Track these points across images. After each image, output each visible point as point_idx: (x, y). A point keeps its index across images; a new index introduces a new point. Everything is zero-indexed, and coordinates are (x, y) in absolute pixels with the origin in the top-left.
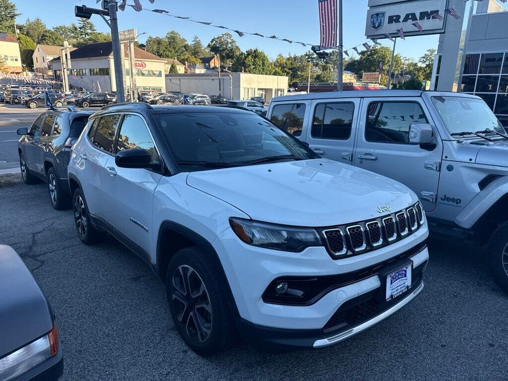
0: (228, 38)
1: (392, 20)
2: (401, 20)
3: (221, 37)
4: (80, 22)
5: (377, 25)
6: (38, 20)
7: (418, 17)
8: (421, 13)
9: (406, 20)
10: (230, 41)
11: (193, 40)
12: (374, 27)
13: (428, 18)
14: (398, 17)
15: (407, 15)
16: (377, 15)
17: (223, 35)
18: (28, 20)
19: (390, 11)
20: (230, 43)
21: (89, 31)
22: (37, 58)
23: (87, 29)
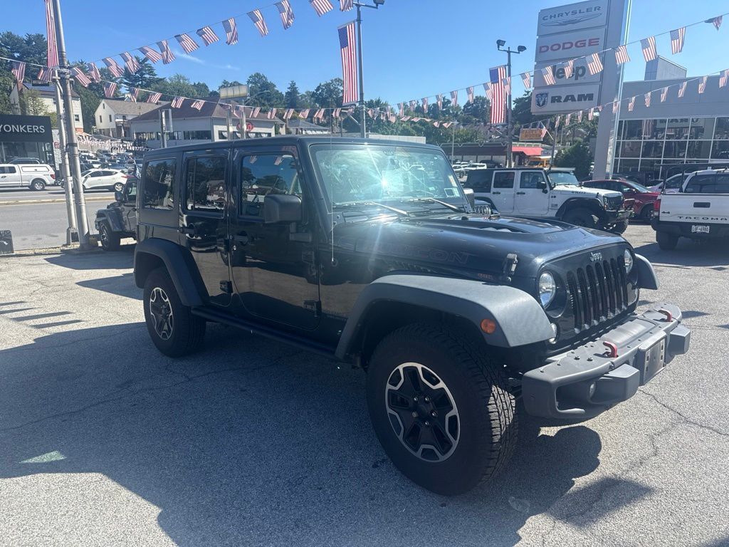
0: (338, 85)
1: (554, 100)
2: (562, 100)
5: (541, 103)
8: (579, 96)
9: (566, 100)
10: (341, 88)
11: (289, 86)
12: (539, 105)
13: (585, 100)
14: (560, 97)
15: (567, 97)
16: (542, 95)
19: (553, 93)
21: (147, 76)
22: (101, 117)
23: (144, 74)
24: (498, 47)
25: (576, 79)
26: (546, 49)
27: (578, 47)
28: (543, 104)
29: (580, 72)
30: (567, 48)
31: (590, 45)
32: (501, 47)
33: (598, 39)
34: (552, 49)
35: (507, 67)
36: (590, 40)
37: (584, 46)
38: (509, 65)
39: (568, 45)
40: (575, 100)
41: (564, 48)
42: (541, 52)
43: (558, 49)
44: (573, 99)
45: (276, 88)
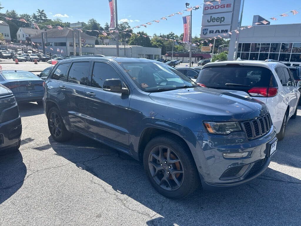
0: (126, 25)
1: (210, 32)
2: (214, 32)
3: (122, 24)
4: (38, 13)
5: (205, 34)
6: (14, 11)
7: (220, 32)
8: (221, 30)
9: (216, 32)
10: (127, 26)
11: (105, 25)
12: (204, 34)
13: (224, 32)
14: (213, 31)
15: (216, 31)
16: (205, 29)
17: (123, 23)
18: (8, 11)
19: (210, 29)
20: (128, 27)
21: (43, 18)
22: (19, 35)
23: (42, 17)
24: (186, 6)
25: (221, 23)
26: (207, 8)
27: (222, 8)
28: (206, 34)
29: (222, 19)
30: (217, 8)
31: (227, 7)
32: (187, 6)
33: (231, 4)
34: (210, 9)
35: (190, 16)
36: (227, 5)
37: (225, 7)
38: (191, 15)
39: (218, 7)
40: (220, 33)
41: (215, 8)
42: (205, 9)
43: (213, 8)
44: (219, 32)
45: (100, 26)
